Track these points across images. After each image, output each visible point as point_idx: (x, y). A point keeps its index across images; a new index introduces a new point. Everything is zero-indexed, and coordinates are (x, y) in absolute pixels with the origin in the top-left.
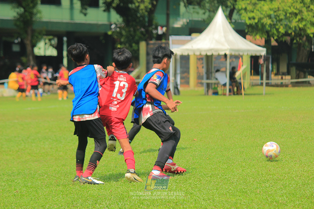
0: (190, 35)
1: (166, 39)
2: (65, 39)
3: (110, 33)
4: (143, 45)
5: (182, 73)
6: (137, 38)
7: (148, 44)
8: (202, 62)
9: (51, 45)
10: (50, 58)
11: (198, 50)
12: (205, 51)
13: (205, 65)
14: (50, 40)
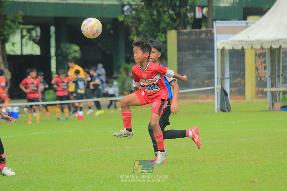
0: (245, 18)
1: (207, 27)
2: (53, 29)
3: (121, 19)
4: (172, 36)
5: (233, 77)
6: (163, 25)
7: (179, 34)
8: (263, 60)
9: (31, 38)
10: (30, 58)
11: (258, 41)
12: (268, 42)
13: (268, 64)
14: (29, 31)
